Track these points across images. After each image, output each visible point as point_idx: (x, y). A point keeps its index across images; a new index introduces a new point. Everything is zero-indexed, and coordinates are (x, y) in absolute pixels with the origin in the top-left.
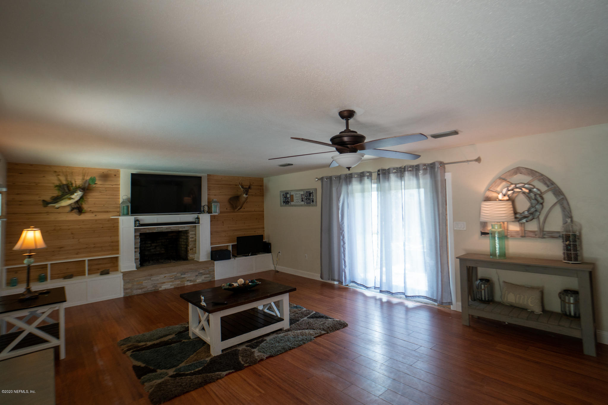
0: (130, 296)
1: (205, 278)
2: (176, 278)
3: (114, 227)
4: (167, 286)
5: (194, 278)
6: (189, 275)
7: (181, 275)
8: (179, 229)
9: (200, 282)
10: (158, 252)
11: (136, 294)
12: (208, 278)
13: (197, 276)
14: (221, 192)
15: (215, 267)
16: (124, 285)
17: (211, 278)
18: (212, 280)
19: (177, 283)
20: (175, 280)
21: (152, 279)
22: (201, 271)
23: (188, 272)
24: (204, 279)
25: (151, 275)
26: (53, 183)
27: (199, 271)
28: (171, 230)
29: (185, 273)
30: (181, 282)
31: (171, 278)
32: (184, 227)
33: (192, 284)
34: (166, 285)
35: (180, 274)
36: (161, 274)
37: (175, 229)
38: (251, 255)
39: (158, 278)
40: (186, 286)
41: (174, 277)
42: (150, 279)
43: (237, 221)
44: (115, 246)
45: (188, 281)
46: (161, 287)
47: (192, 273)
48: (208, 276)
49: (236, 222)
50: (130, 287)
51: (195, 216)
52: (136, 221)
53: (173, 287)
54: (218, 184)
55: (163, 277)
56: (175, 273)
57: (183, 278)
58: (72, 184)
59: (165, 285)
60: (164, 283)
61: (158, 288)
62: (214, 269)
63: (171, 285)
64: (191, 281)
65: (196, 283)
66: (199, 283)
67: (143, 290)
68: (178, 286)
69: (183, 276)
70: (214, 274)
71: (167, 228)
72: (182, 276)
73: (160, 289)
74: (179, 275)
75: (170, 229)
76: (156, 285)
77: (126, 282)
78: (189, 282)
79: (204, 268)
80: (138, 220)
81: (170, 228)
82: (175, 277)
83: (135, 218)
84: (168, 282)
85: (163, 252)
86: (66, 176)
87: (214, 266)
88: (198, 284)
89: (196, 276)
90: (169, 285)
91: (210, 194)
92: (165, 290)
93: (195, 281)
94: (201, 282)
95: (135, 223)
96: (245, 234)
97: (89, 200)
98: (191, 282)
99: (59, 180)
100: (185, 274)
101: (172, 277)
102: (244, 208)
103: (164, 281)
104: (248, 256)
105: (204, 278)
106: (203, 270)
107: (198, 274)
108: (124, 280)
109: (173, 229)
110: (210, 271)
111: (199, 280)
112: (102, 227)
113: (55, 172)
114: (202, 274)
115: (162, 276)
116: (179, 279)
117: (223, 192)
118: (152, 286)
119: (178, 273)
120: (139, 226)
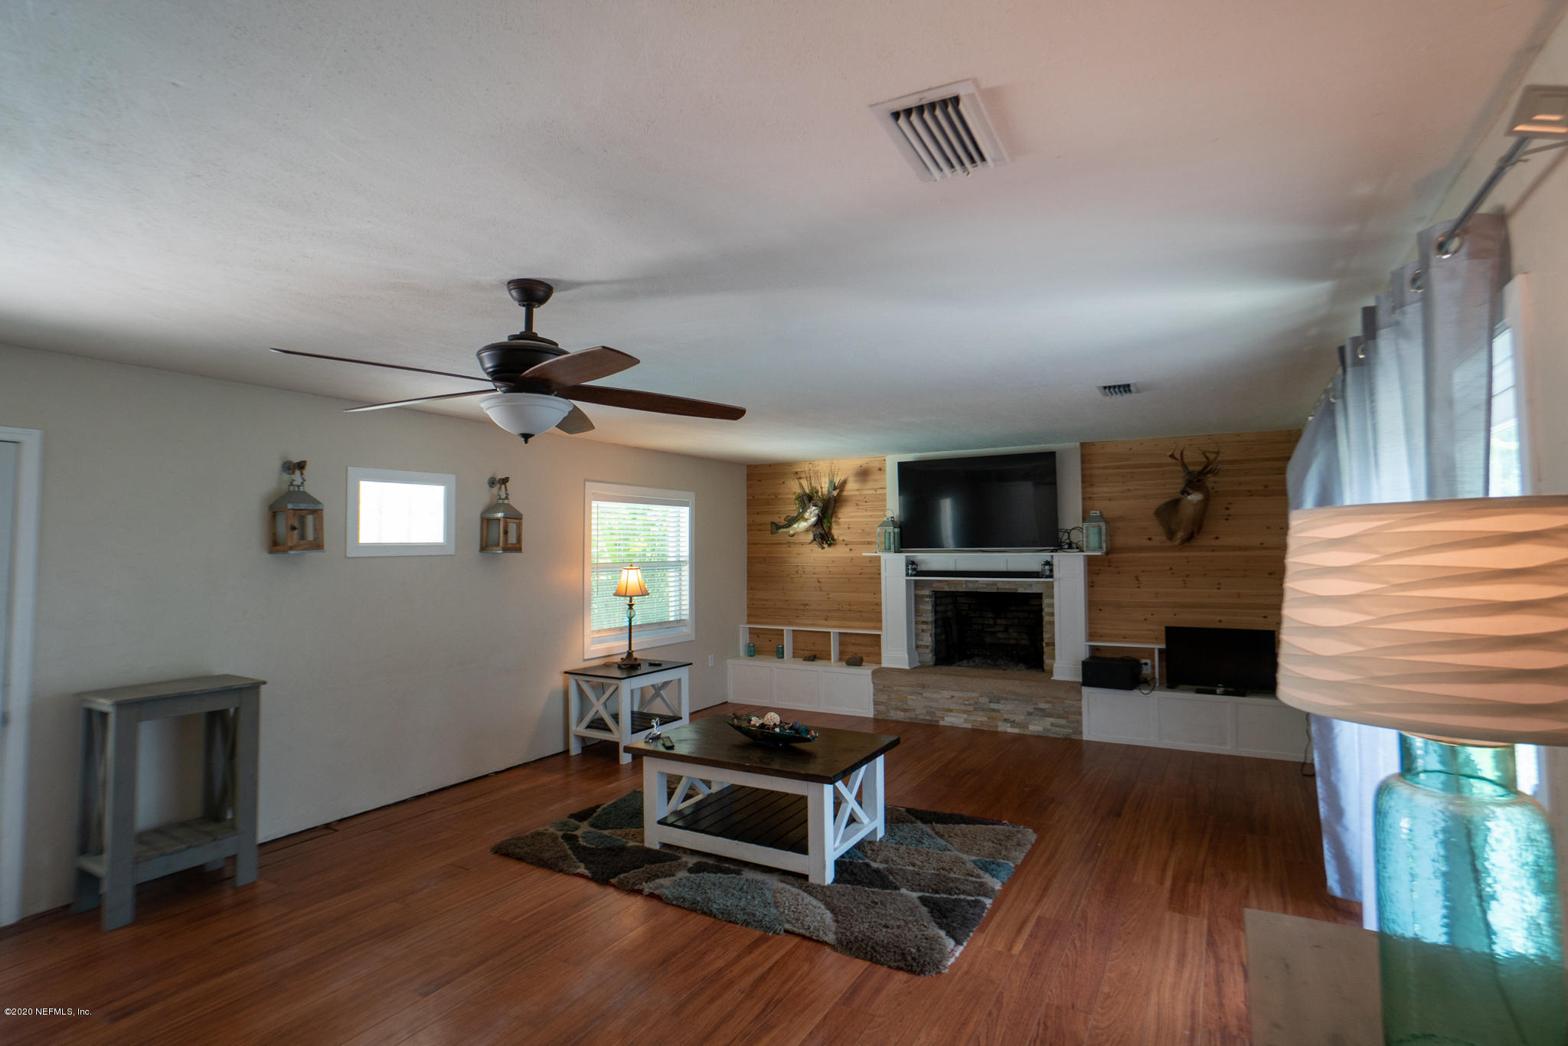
0: (883, 720)
1: (1052, 725)
2: (978, 708)
3: (872, 575)
4: (954, 720)
5: (1022, 717)
6: (1010, 707)
7: (990, 702)
8: (1017, 589)
9: (1038, 732)
10: (1013, 642)
11: (894, 718)
12: (1062, 729)
13: (1030, 714)
14: (1129, 490)
15: (1084, 703)
16: (874, 695)
17: (1071, 731)
18: (1074, 737)
19: (980, 719)
20: (975, 709)
21: (925, 695)
22: (1042, 706)
23: (1006, 699)
24: (1049, 727)
25: (924, 686)
26: (795, 493)
27: (1036, 704)
28: (998, 589)
29: (998, 699)
30: (989, 718)
31: (966, 702)
32: (1031, 585)
33: (1016, 731)
34: (954, 717)
35: (988, 700)
36: (944, 689)
37: (1008, 587)
38: (1226, 693)
39: (935, 696)
40: (1001, 732)
41: (972, 702)
42: (921, 694)
43: (1187, 576)
44: (873, 613)
45: (1006, 720)
46: (943, 718)
47: (1017, 702)
48: (1063, 722)
49: (1184, 581)
50: (884, 701)
51: (1046, 556)
52: (911, 563)
53: (969, 726)
54: (1118, 467)
55: (948, 697)
56: (975, 695)
57: (994, 710)
58: (817, 492)
59: (951, 716)
60: (950, 710)
61: (936, 719)
62: (1080, 708)
63: (966, 721)
64: (1013, 723)
65: (1027, 732)
66: (1036, 734)
67: (908, 714)
68: (982, 728)
69: (993, 706)
70: (1081, 720)
71: (988, 584)
72: (992, 704)
73: (942, 723)
74: (984, 700)
75: (995, 587)
76: (933, 710)
77: (878, 690)
78: (1009, 725)
79: (1050, 699)
80: (913, 563)
81: (995, 584)
82: (976, 703)
83: (906, 556)
84: (959, 711)
85: (1024, 642)
86: (809, 479)
87: (1080, 700)
88: (1033, 736)
89: (1028, 715)
90: (962, 720)
91: (1094, 496)
92: (953, 728)
93: (1025, 726)
94: (1040, 734)
95: (907, 570)
96: (1220, 621)
97: (841, 520)
98: (1015, 727)
99: (801, 486)
100: (999, 703)
101: (968, 700)
102: (1217, 538)
103: (951, 707)
104: (1214, 693)
105: (1049, 724)
106: (1048, 702)
107: (1032, 710)
108: (874, 683)
109: (1003, 587)
110: (1066, 709)
111: (1036, 727)
112: (861, 574)
113: (797, 473)
114: (1044, 713)
115: (946, 694)
116: (983, 710)
117: (1136, 489)
118: (924, 711)
119: (981, 696)
120: (915, 575)
